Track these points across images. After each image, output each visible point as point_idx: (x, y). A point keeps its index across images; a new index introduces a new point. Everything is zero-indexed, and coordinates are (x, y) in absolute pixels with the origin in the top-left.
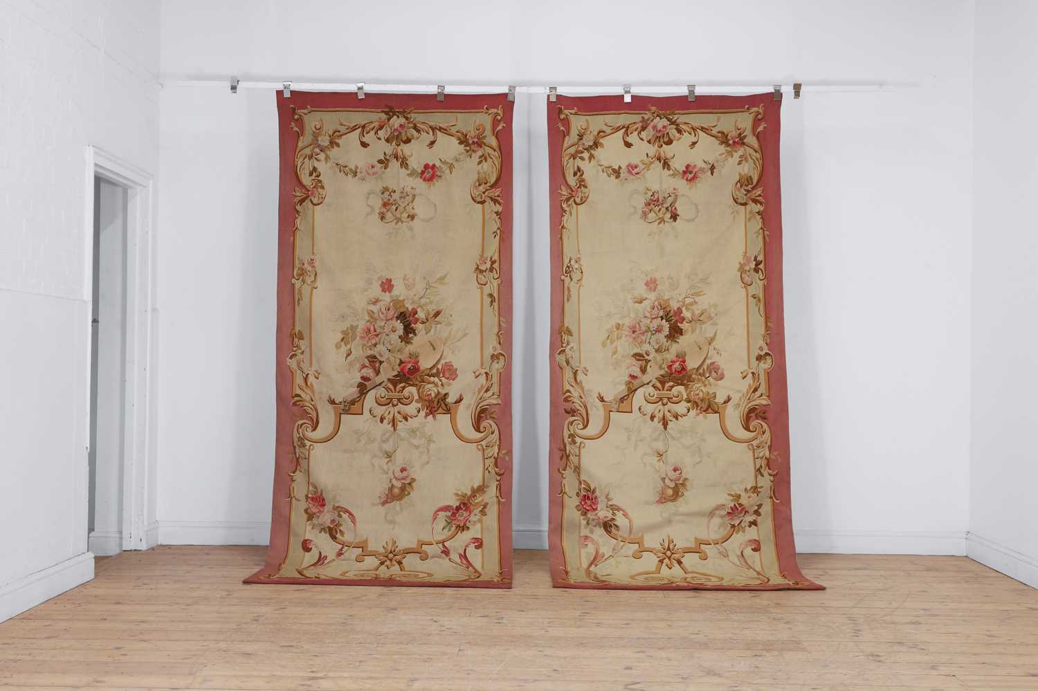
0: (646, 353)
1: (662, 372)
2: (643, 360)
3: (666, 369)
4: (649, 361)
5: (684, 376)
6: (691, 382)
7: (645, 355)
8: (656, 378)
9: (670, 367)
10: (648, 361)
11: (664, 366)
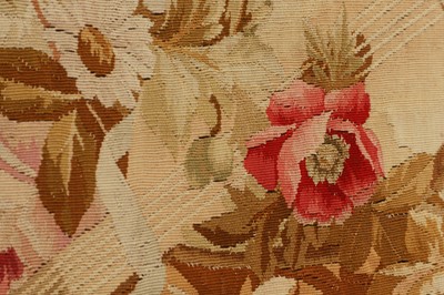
0: (83, 49)
1: (212, 203)
2: (56, 112)
3: (242, 178)
4: (114, 115)
5: (362, 217)
6: (408, 259)
7: (74, 67)
8: (169, 258)
9: (264, 157)
10: (98, 120)
11: (226, 152)
